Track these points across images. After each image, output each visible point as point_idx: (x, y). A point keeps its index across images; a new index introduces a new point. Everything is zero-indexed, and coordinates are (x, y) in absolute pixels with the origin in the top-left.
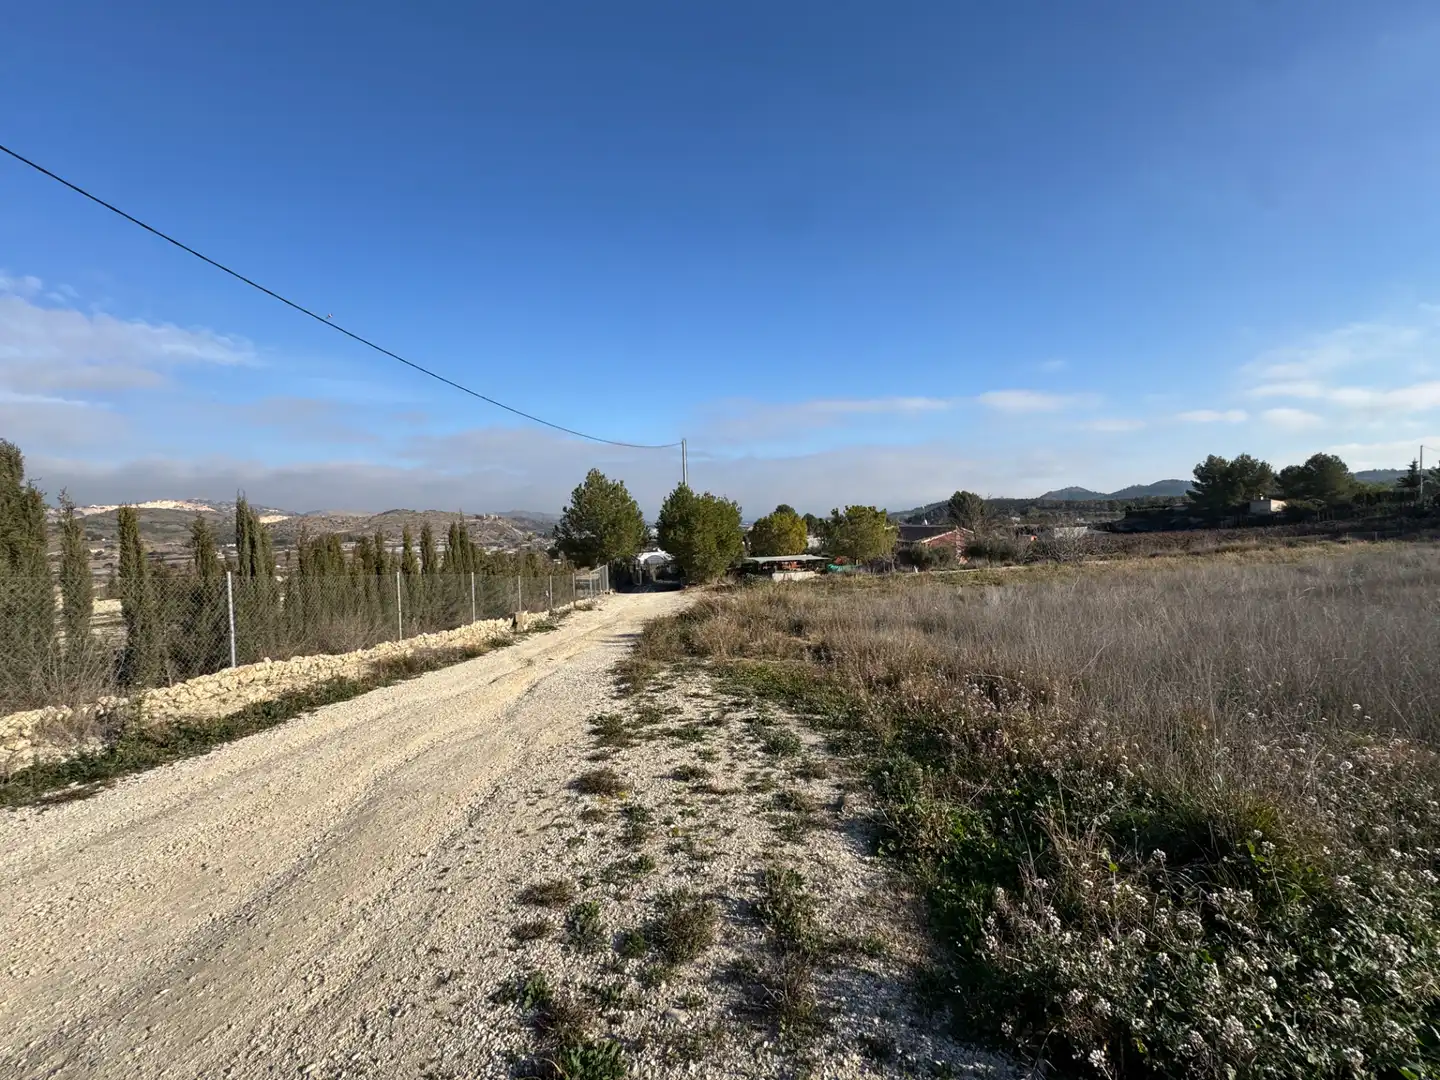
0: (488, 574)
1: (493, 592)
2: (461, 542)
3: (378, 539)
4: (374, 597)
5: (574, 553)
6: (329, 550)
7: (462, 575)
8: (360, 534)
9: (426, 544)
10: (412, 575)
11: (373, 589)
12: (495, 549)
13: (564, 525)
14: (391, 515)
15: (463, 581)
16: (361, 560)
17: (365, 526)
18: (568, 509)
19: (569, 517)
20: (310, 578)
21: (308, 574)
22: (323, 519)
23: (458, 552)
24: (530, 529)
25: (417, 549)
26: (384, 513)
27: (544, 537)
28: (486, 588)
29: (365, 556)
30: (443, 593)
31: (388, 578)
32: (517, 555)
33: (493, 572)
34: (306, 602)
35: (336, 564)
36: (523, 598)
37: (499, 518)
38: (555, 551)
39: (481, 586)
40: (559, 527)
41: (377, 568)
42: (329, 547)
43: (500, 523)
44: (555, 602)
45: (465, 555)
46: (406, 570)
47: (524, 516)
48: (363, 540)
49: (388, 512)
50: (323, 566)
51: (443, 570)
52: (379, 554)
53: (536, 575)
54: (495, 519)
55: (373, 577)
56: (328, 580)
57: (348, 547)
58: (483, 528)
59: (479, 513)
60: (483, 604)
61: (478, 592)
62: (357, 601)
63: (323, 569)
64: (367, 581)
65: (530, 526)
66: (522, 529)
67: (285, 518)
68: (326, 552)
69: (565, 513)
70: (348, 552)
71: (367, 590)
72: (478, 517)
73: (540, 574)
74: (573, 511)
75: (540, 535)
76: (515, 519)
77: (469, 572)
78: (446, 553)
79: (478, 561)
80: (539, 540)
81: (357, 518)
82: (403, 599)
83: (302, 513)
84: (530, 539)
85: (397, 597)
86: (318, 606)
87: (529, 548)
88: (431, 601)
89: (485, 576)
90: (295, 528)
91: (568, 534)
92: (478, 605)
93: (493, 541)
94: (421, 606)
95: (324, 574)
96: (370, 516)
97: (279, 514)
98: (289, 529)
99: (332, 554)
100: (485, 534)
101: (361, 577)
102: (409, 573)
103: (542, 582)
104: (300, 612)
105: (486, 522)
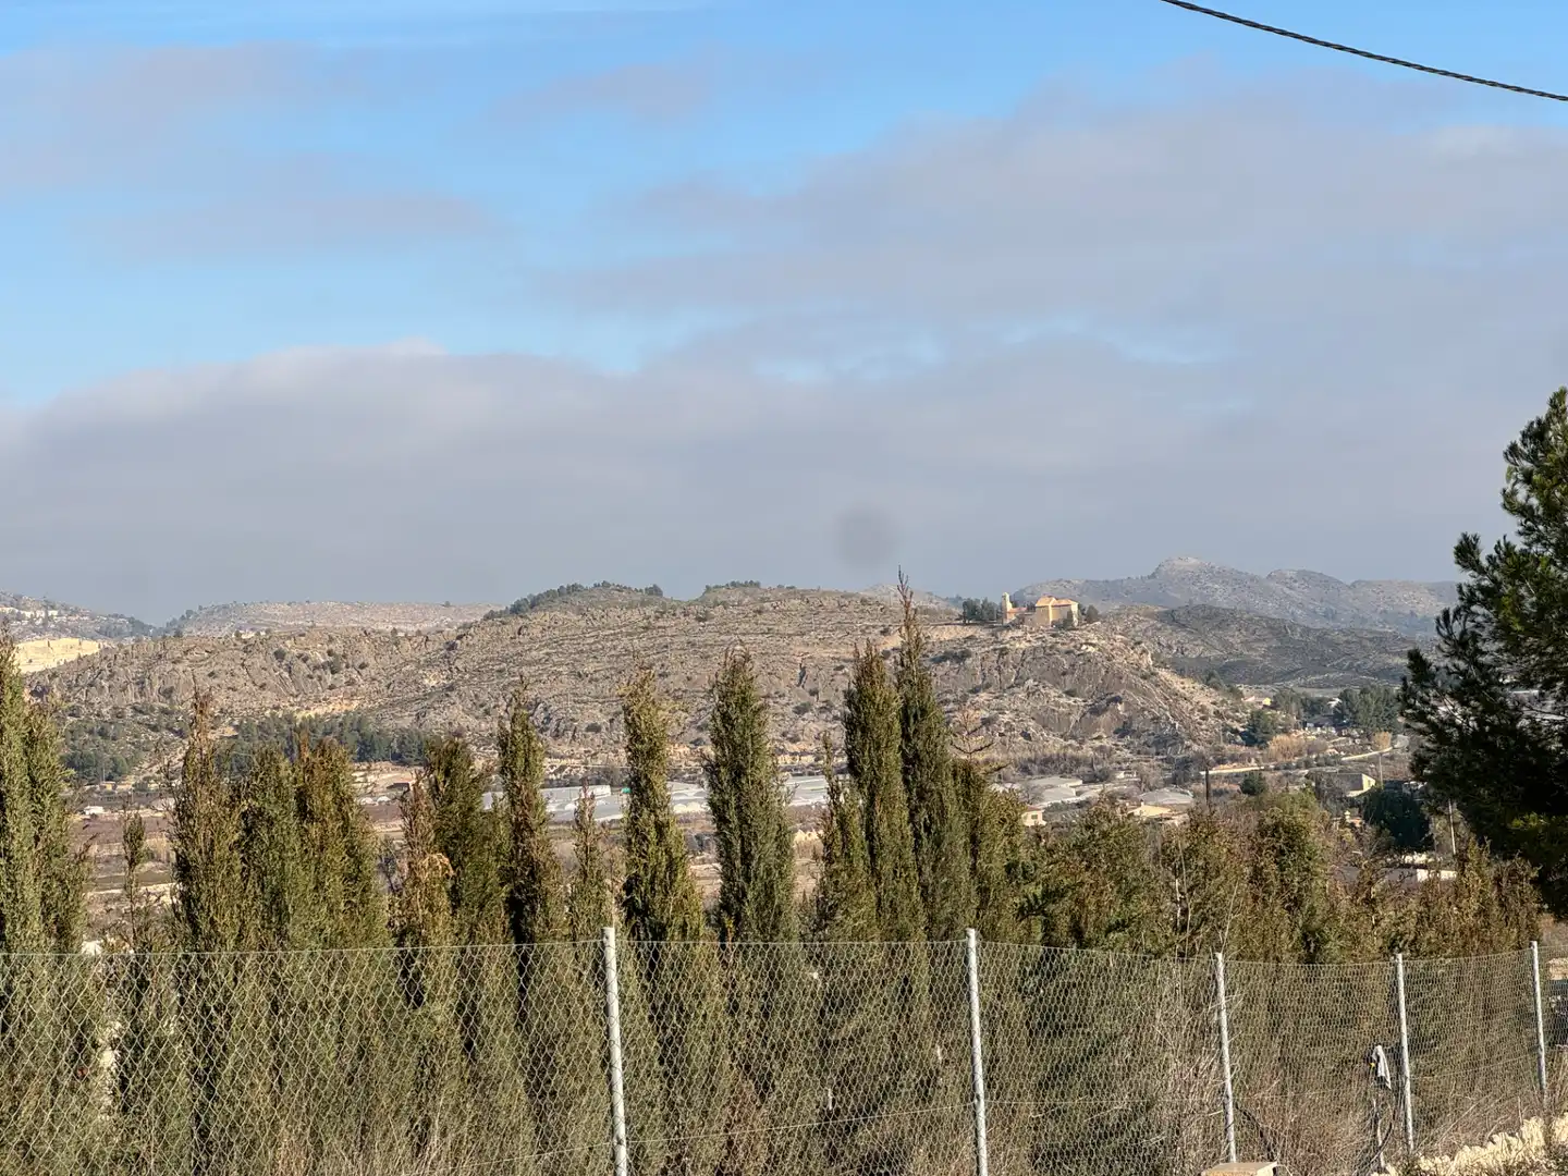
0: (1048, 941)
1: (1081, 1044)
2: (911, 761)
3: (516, 754)
4: (503, 1051)
5: (1535, 821)
6: (304, 812)
7: (918, 945)
8: (407, 721)
9: (738, 772)
10: (673, 945)
11: (498, 1018)
12: (1067, 790)
13: (1463, 646)
14: (540, 618)
15: (922, 981)
16: (442, 860)
17: (431, 681)
18: (1486, 550)
19: (1491, 596)
20: (222, 956)
21: (214, 939)
22: (248, 648)
23: (896, 819)
24: (1258, 678)
25: (688, 802)
26: (516, 610)
27: (1338, 720)
28: (1048, 1024)
29: (457, 838)
30: (825, 1044)
31: (561, 957)
32: (1199, 825)
33: (1077, 932)
34: (207, 1079)
35: (335, 884)
36: (1244, 1084)
37: (1089, 616)
38: (1408, 802)
39: (1016, 1007)
40: (1435, 659)
41: (513, 905)
42: (302, 796)
43: (1093, 640)
44: (1428, 1119)
45: (929, 832)
46: (643, 919)
47: (1222, 598)
48: (445, 759)
49: (535, 603)
50: (277, 894)
51: (824, 913)
52: (520, 829)
53: (1311, 947)
54: (1065, 624)
55: (497, 954)
56: (302, 967)
57: (376, 783)
58: (1009, 673)
59: (978, 595)
60: (1028, 1108)
61: (1003, 1046)
62: (426, 1081)
63: (277, 908)
64: (470, 971)
65: (1257, 653)
66: (1211, 675)
67: (91, 648)
68: (292, 822)
69: (1467, 578)
70: (381, 813)
71: (467, 1013)
72: (975, 614)
73: (1333, 947)
74: (1513, 564)
75: (1312, 710)
76: (1171, 618)
77: (952, 931)
78: (836, 821)
79: (997, 868)
80: (1311, 735)
81: (394, 639)
82: (633, 1075)
83: (157, 619)
84: (1255, 735)
85: (606, 1061)
86: (260, 1097)
87: (1251, 786)
88: (764, 1089)
89: (1037, 949)
90: (131, 696)
91: (1493, 706)
92: (1003, 1118)
93: (1054, 745)
94: (722, 1114)
95: (282, 934)
96: (450, 623)
97: (61, 630)
98: (104, 703)
99: (315, 830)
100: (1014, 709)
101: (443, 946)
102: (659, 932)
103: (1350, 990)
104: (181, 1125)
105: (1019, 642)
